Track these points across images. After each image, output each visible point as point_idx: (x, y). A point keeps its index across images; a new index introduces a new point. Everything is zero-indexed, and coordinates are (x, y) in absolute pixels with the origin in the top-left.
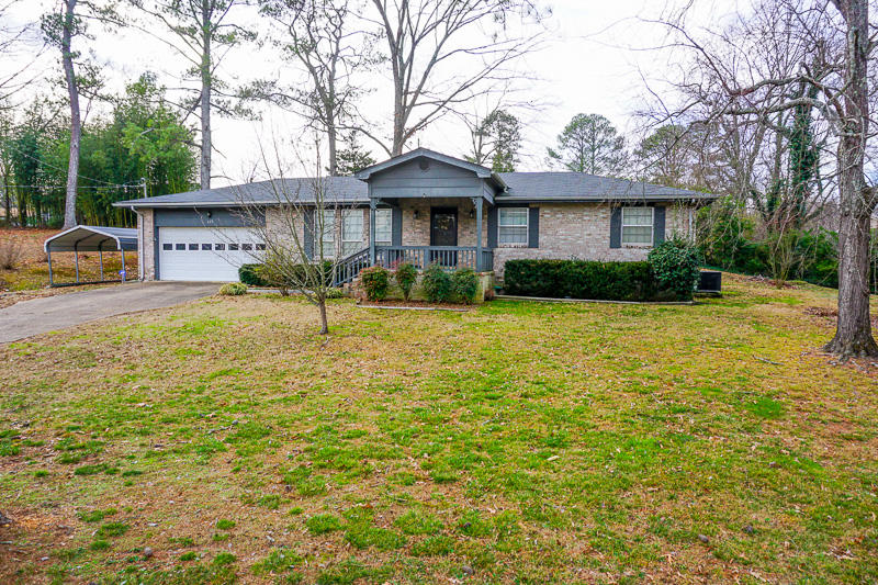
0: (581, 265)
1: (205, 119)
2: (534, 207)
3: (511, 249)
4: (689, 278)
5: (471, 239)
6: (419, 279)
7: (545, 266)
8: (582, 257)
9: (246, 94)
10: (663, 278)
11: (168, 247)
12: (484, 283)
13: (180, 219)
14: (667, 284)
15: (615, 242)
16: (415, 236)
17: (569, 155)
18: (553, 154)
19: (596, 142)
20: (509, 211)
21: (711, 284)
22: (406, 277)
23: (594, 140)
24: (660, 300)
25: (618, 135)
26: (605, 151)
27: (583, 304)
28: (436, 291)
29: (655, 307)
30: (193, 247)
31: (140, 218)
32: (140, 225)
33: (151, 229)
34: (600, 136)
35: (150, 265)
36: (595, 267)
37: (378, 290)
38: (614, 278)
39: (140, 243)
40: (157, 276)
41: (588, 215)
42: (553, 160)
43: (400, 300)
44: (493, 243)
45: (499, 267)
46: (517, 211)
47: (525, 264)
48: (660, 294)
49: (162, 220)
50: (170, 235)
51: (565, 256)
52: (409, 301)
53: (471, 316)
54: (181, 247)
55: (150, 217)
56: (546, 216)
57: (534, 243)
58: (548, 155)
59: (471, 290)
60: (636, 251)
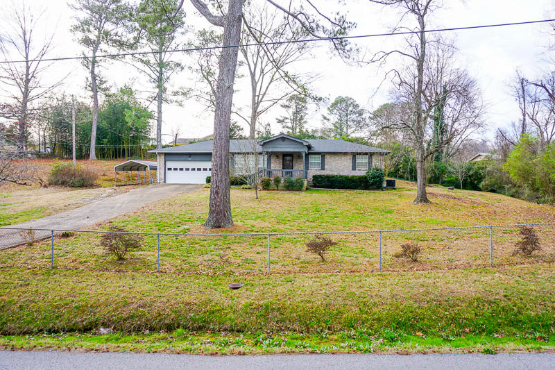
0: (341, 177)
1: (159, 107)
2: (323, 155)
3: (314, 171)
4: (381, 182)
5: (299, 167)
6: (282, 182)
7: (328, 177)
8: (342, 174)
9: (176, 93)
10: (371, 181)
11: (170, 169)
12: (305, 183)
13: (176, 158)
14: (373, 184)
15: (354, 168)
16: (276, 166)
17: (334, 118)
18: (325, 118)
19: (349, 112)
20: (314, 156)
21: (391, 184)
22: (277, 181)
23: (347, 111)
24: (369, 190)
25: (360, 108)
26: (354, 117)
27: (342, 191)
28: (289, 186)
29: (368, 192)
30: (181, 169)
31: (158, 157)
32: (158, 160)
33: (164, 162)
34: (351, 108)
35: (162, 177)
36: (346, 177)
37: (266, 186)
38: (353, 181)
39: (158, 168)
40: (165, 182)
41: (344, 158)
42: (325, 121)
43: (274, 190)
44: (307, 168)
45: (310, 177)
46: (316, 156)
47: (320, 176)
48: (371, 187)
49: (168, 158)
50: (170, 164)
51: (335, 174)
52: (278, 190)
53: (303, 194)
54: (175, 169)
55: (163, 157)
56: (327, 158)
57: (323, 168)
58: (322, 118)
59: (302, 186)
60: (361, 172)
